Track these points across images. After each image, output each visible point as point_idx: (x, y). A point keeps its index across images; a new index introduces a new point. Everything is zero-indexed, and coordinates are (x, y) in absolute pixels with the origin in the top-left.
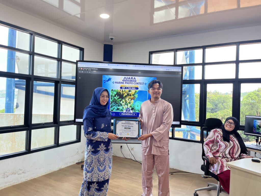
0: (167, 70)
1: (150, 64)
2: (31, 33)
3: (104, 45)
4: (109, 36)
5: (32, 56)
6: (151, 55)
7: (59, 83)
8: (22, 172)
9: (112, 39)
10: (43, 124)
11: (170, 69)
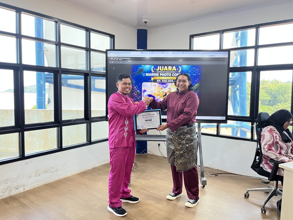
0: (210, 56)
1: (190, 50)
2: (57, 20)
3: (137, 30)
4: (142, 19)
5: (58, 46)
6: (192, 39)
7: (89, 76)
8: (54, 171)
9: (146, 22)
10: (74, 121)
11: (215, 55)
